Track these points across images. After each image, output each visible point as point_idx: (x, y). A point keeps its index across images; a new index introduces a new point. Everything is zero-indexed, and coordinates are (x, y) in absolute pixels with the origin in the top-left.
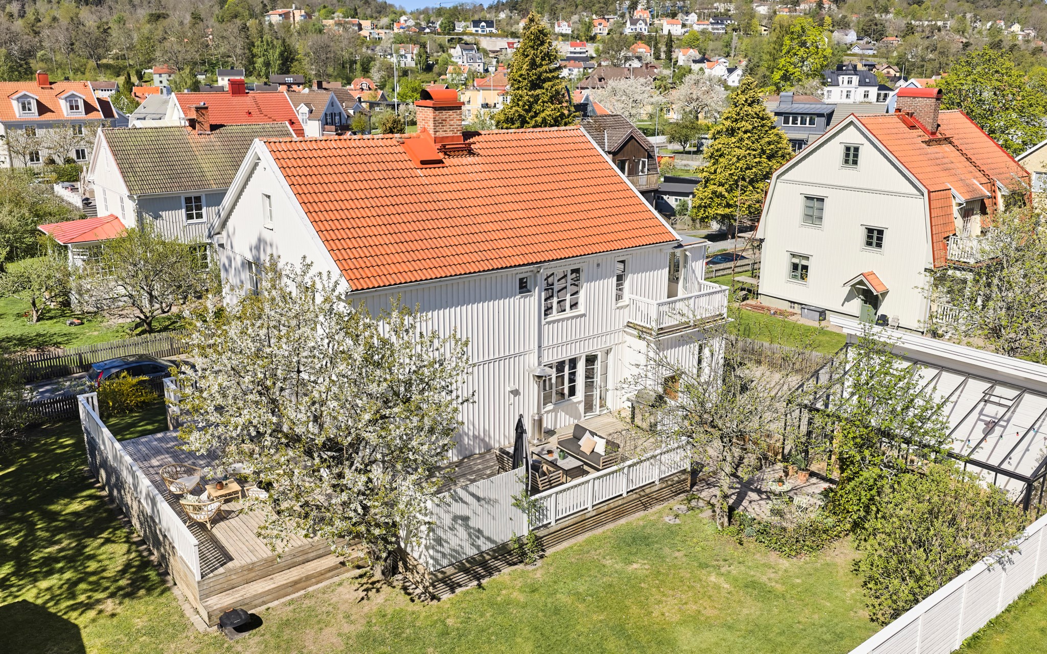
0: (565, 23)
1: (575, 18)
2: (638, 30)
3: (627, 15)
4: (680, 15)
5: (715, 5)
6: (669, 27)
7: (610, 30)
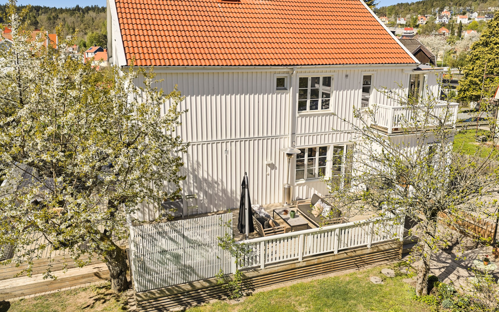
0: (403, 19)
1: (408, 16)
2: (443, 21)
3: (437, 14)
4: (468, 13)
5: (489, 8)
6: (461, 19)
7: (427, 22)
